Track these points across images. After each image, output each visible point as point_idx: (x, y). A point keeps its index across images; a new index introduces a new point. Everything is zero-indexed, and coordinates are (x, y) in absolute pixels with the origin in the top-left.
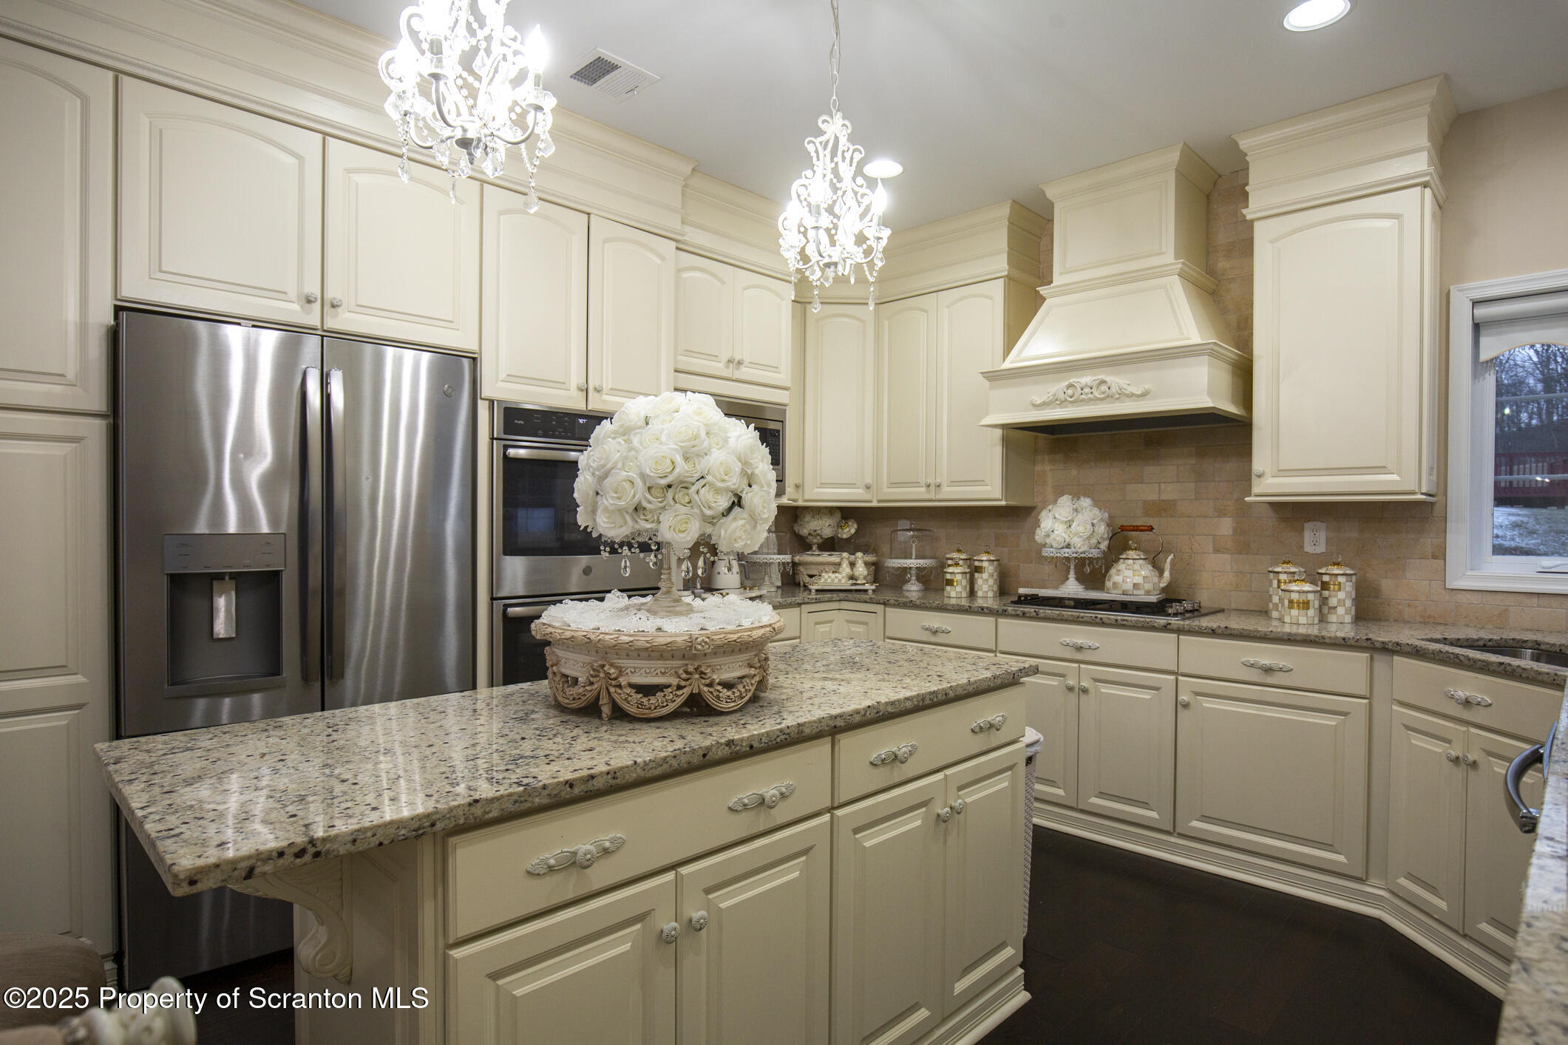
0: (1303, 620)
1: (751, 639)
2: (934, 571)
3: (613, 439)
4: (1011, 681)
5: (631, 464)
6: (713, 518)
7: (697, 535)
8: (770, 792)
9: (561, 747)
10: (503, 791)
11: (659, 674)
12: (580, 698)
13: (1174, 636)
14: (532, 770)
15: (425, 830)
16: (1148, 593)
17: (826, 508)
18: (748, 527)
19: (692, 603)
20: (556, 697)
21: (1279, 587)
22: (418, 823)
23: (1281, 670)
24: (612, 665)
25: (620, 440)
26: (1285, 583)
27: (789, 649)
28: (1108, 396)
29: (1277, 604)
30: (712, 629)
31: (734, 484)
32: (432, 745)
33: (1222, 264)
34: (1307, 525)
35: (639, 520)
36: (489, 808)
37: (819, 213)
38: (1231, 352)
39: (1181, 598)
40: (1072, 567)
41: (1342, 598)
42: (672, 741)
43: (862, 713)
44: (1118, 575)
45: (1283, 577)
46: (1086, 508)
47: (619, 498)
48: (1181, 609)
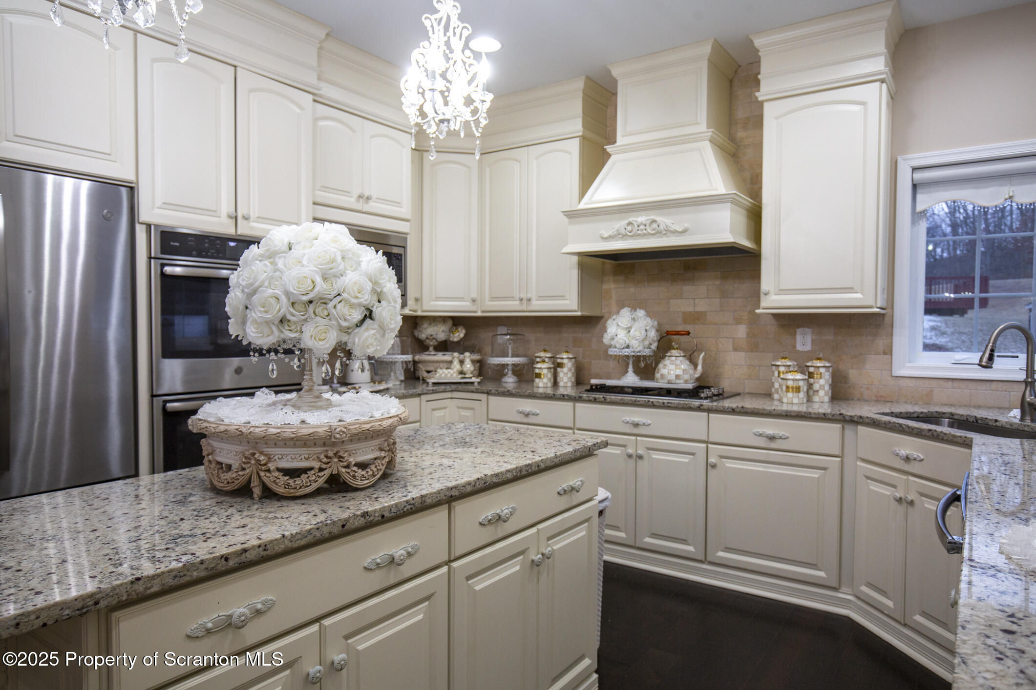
0: (796, 401)
1: (382, 428)
2: (525, 367)
3: (260, 261)
4: (587, 453)
5: (277, 283)
6: (348, 329)
7: (334, 343)
8: (399, 552)
9: (216, 525)
10: (163, 568)
11: (304, 459)
12: (233, 482)
13: (705, 414)
14: (190, 547)
15: (90, 608)
16: (686, 382)
17: (440, 317)
18: (378, 336)
19: (331, 398)
20: (211, 481)
21: (779, 376)
22: (82, 602)
23: (781, 438)
24: (262, 453)
25: (266, 262)
26: (783, 373)
27: (412, 433)
28: (658, 232)
29: (777, 389)
30: (349, 421)
31: (366, 300)
32: (96, 530)
33: (741, 134)
34: (799, 331)
35: (283, 330)
36: (150, 585)
37: (434, 77)
38: (747, 201)
39: (710, 385)
40: (631, 363)
41: (823, 384)
42: (315, 515)
43: (473, 484)
44: (664, 368)
45: (782, 369)
46: (641, 318)
47: (266, 312)
48: (710, 394)
